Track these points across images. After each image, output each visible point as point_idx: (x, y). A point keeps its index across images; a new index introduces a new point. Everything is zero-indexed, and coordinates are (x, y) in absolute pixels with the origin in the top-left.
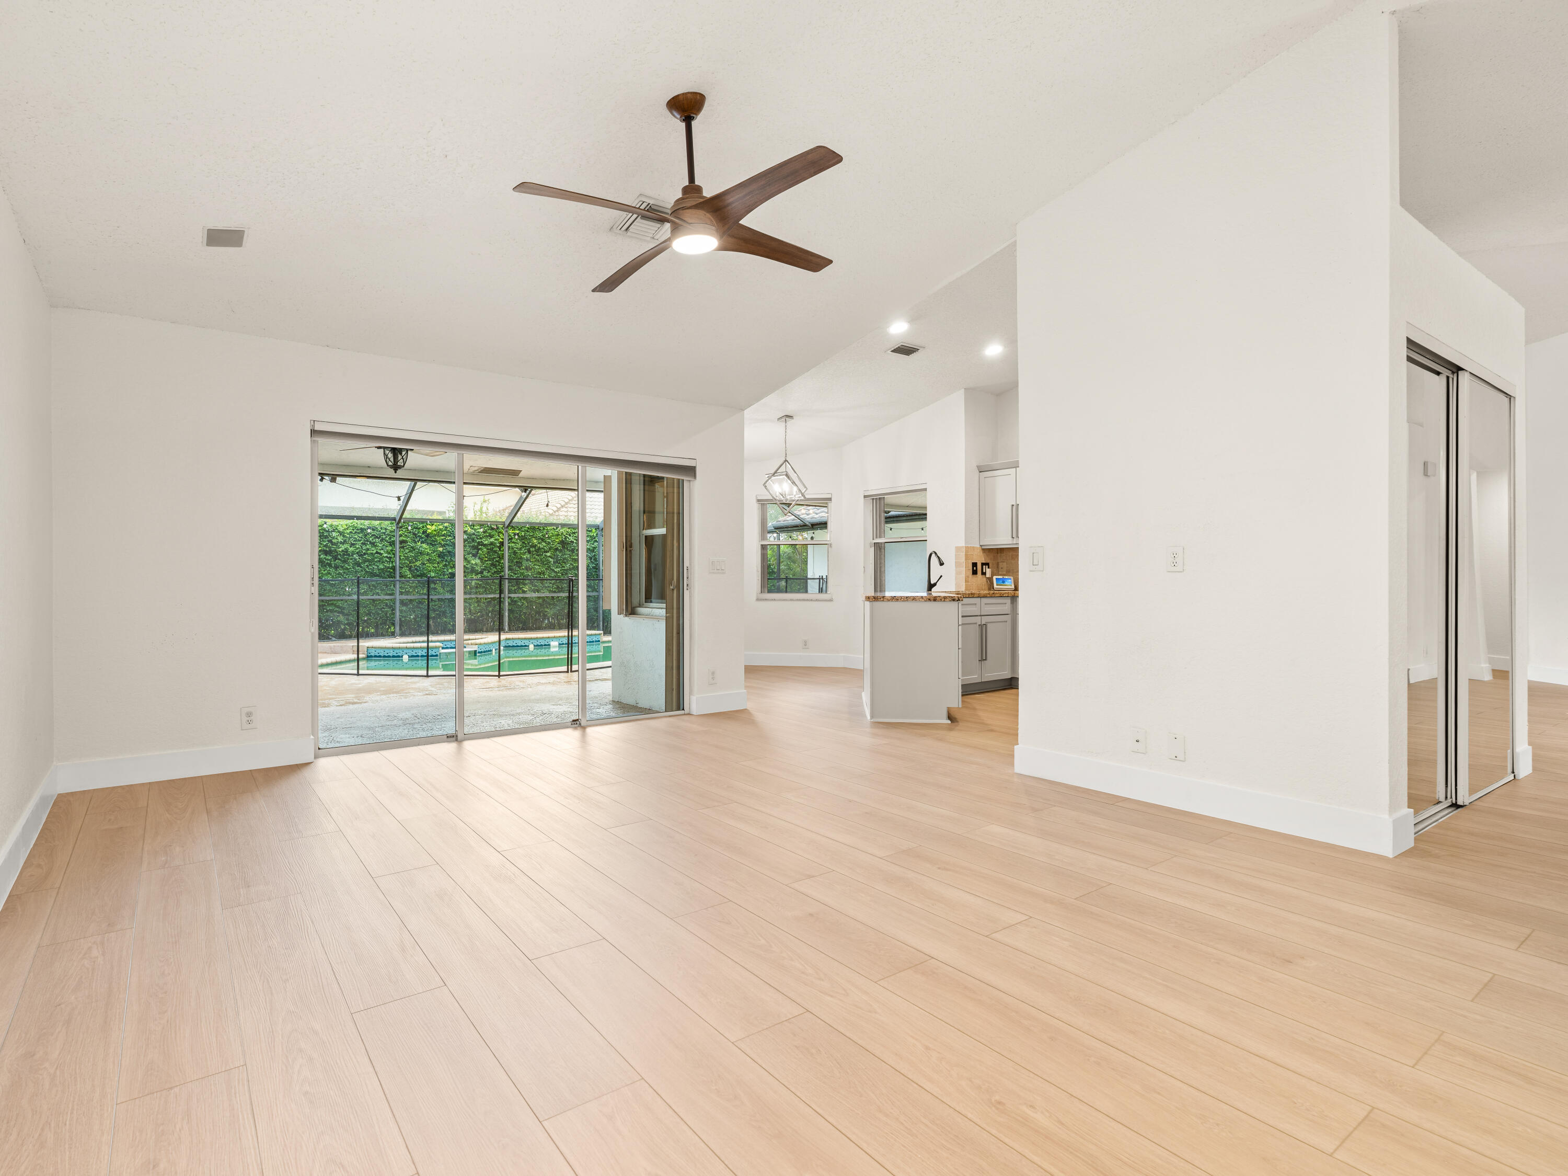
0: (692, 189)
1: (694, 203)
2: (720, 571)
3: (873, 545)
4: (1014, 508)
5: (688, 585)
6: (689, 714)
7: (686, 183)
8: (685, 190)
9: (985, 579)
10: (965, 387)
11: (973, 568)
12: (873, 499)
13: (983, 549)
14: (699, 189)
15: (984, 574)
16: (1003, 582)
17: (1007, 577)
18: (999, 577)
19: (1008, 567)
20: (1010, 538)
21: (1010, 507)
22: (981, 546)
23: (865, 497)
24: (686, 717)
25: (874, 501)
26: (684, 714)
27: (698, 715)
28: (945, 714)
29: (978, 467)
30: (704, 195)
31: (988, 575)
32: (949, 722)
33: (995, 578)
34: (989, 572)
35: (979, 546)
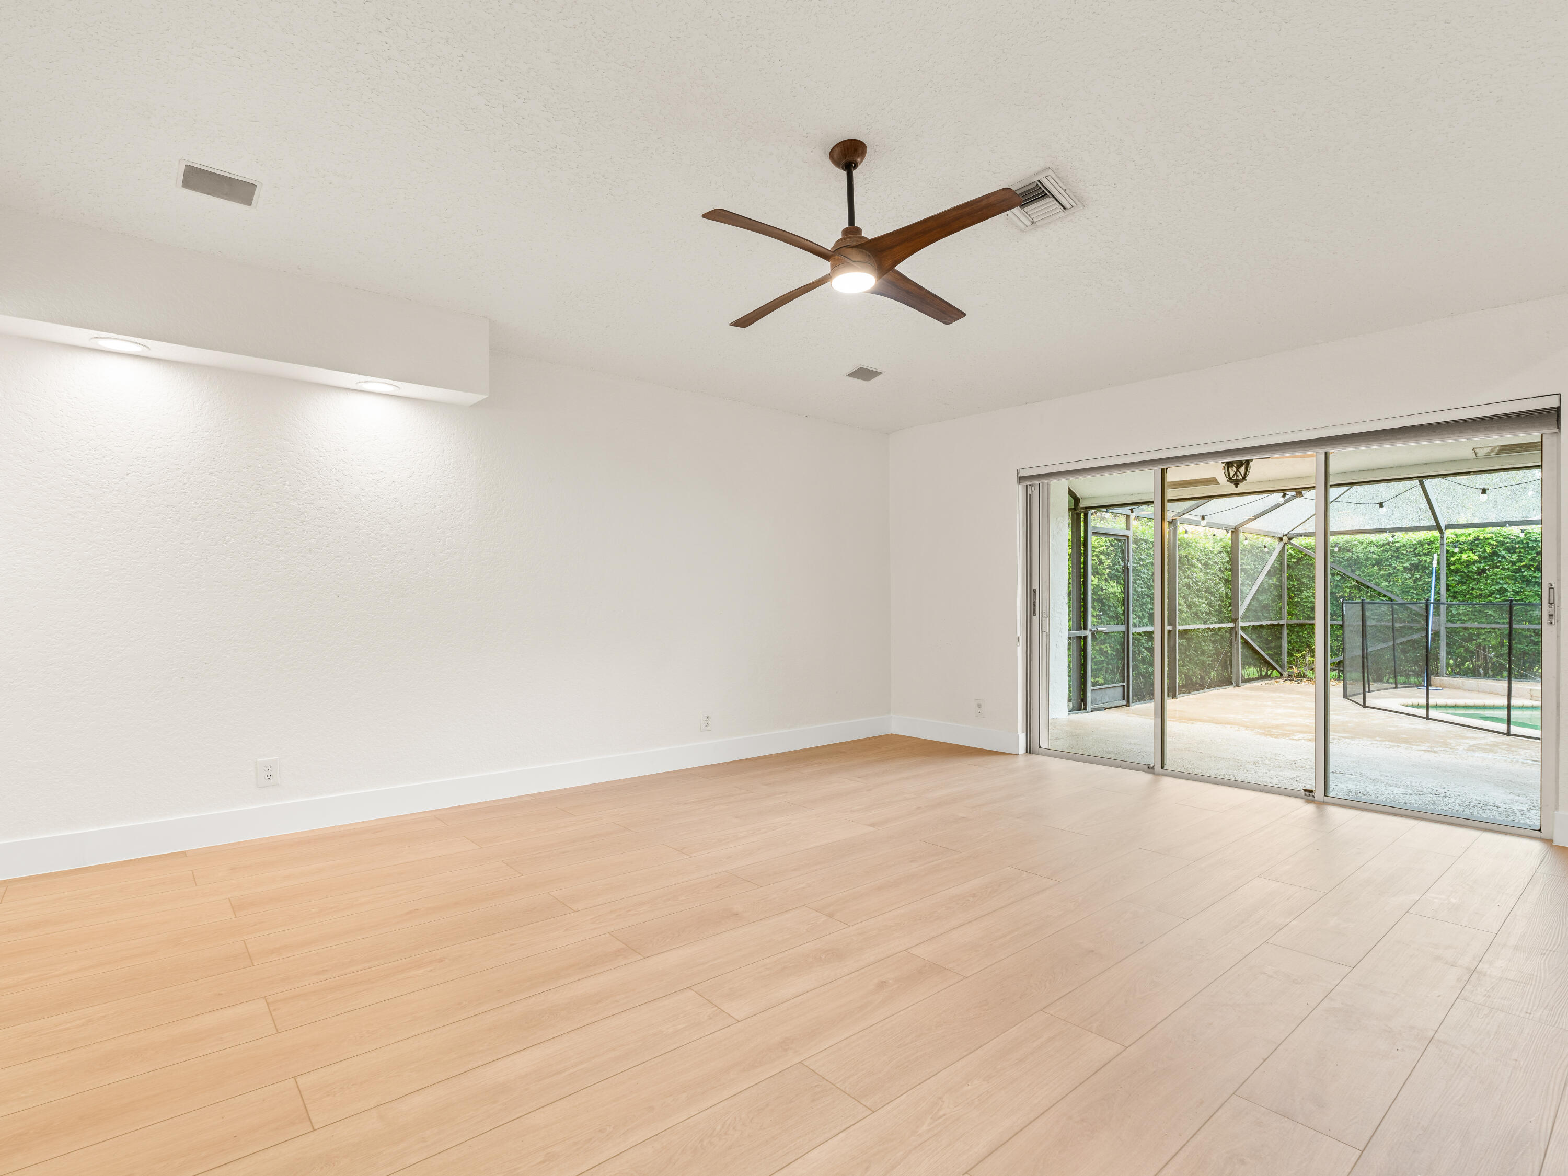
0: (852, 230)
1: (854, 244)
7: (846, 225)
8: (846, 232)
14: (858, 230)
30: (863, 235)
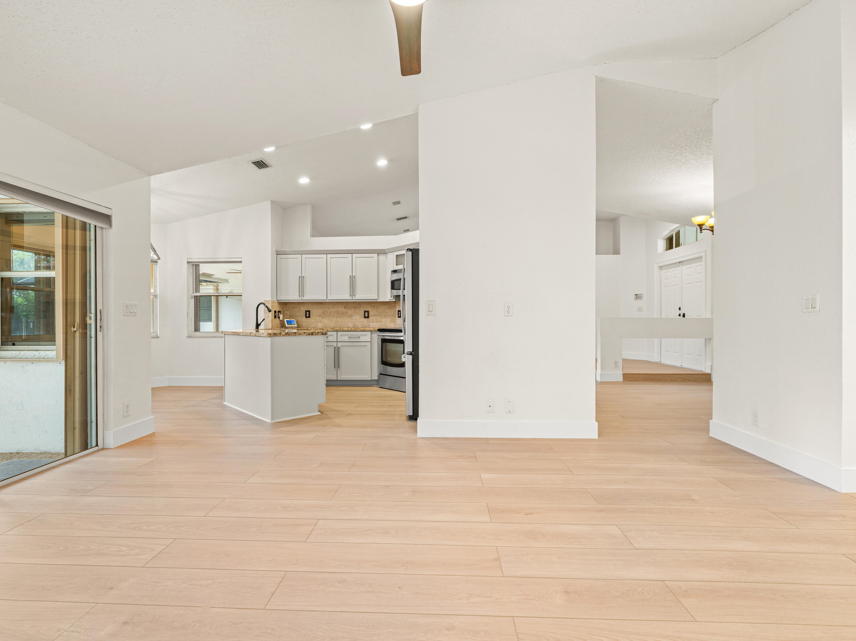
2: (132, 314)
3: (193, 297)
4: (301, 278)
5: (101, 327)
6: (103, 449)
9: (279, 321)
10: (271, 200)
11: (275, 314)
12: (193, 265)
13: (278, 302)
15: (279, 318)
16: (291, 323)
17: (292, 320)
18: (288, 320)
19: (290, 314)
20: (298, 296)
21: (298, 277)
22: (277, 300)
23: (188, 262)
24: (102, 452)
25: (194, 266)
26: (99, 450)
27: (115, 448)
28: (317, 408)
29: (276, 251)
31: (281, 318)
32: (320, 413)
33: (285, 320)
34: (281, 316)
35: (276, 301)
